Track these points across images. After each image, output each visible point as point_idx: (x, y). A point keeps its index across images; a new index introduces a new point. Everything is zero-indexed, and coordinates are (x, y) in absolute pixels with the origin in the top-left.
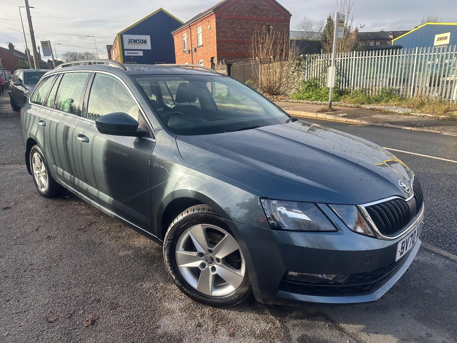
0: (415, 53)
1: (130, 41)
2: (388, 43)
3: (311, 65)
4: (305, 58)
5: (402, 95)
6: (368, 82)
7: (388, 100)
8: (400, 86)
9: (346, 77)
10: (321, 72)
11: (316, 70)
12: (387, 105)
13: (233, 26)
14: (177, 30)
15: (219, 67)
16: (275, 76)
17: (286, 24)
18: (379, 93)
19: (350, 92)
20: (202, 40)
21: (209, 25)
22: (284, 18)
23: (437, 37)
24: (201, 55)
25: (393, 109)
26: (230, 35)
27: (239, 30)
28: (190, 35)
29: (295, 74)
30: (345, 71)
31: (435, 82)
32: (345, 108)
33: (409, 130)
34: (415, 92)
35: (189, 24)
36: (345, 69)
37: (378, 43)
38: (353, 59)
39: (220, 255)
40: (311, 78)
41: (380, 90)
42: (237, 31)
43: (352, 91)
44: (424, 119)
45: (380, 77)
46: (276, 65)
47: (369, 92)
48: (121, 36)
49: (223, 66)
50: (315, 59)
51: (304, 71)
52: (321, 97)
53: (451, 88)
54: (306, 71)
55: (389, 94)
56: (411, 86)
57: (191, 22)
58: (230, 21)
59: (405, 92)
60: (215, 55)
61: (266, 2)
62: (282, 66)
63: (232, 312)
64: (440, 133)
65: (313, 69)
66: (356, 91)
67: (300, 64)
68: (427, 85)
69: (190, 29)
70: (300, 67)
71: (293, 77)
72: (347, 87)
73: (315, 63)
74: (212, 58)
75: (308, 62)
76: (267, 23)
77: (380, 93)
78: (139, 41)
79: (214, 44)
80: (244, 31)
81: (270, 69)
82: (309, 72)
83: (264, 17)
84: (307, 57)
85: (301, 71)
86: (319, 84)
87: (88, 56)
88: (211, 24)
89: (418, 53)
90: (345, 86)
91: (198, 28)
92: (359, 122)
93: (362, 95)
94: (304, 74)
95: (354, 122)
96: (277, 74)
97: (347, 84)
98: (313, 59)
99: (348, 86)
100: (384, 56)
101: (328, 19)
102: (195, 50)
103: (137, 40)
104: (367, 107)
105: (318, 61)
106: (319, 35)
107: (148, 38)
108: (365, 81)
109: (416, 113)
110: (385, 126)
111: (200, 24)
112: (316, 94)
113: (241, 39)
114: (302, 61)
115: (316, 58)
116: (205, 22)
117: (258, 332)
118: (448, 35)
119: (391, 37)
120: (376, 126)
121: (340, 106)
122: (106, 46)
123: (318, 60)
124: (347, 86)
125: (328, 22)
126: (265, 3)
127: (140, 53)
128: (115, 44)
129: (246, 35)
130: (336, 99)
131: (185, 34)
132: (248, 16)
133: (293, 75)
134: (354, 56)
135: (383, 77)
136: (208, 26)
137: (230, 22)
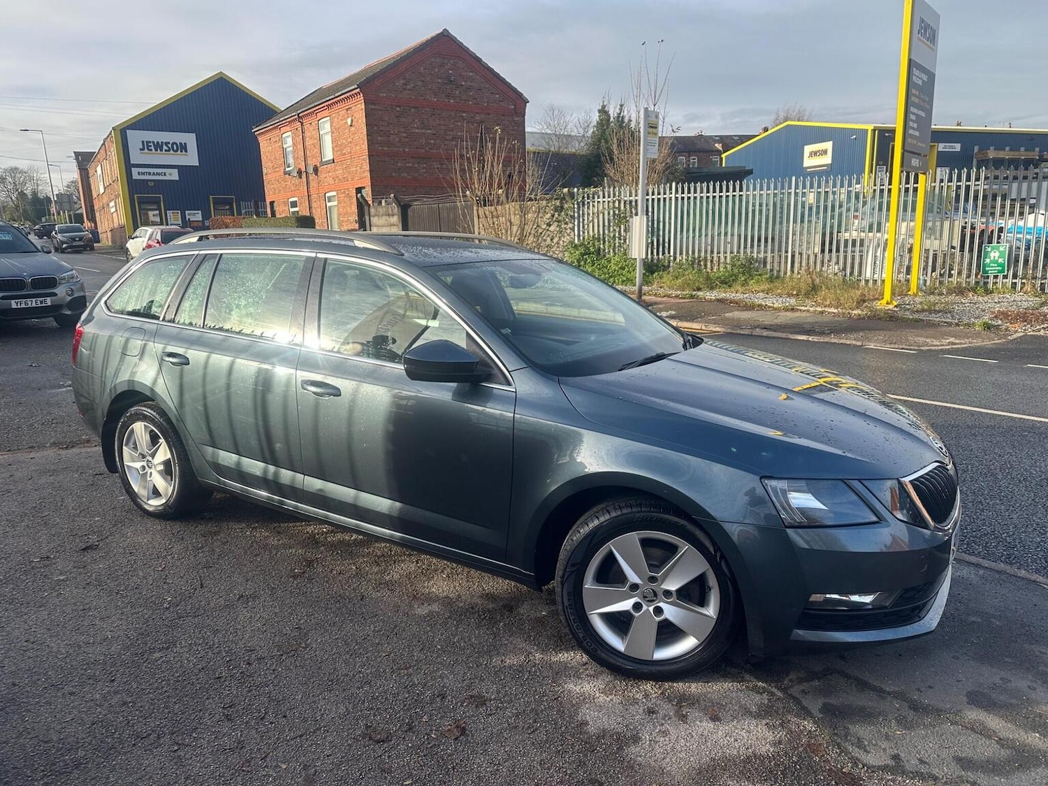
0: (790, 188)
1: (146, 146)
2: (715, 159)
3: (586, 210)
4: (572, 195)
5: (772, 270)
6: (703, 246)
7: (745, 280)
8: (766, 252)
9: (658, 235)
10: (606, 224)
11: (596, 221)
12: (746, 290)
13: (404, 120)
14: (269, 124)
15: (381, 210)
16: (509, 233)
17: (518, 119)
18: (726, 268)
19: (669, 266)
20: (333, 149)
21: (348, 117)
22: (512, 107)
23: (808, 149)
24: (331, 182)
25: (759, 299)
26: (397, 140)
27: (417, 131)
28: (301, 137)
29: (552, 228)
30: (656, 222)
31: (830, 245)
32: (665, 299)
33: (803, 340)
34: (796, 265)
35: (298, 112)
36: (656, 218)
37: (695, 159)
38: (670, 199)
39: (673, 585)
40: (586, 237)
41: (728, 261)
42: (413, 133)
43: (671, 264)
44: (826, 318)
45: (726, 234)
46: (512, 207)
47: (706, 266)
48: (122, 132)
49: (390, 209)
50: (594, 198)
51: (571, 223)
52: (611, 277)
53: (861, 256)
54: (576, 223)
55: (748, 270)
56: (787, 252)
57: (304, 109)
58: (398, 109)
59: (776, 265)
60: (367, 182)
61: (472, 72)
62: (524, 212)
63: (694, 685)
64: (862, 346)
65: (591, 219)
66: (681, 264)
67: (562, 208)
68: (817, 249)
69: (302, 123)
70: (563, 213)
71: (549, 236)
72: (661, 256)
73: (593, 206)
74: (359, 190)
75: (578, 204)
76: (477, 115)
77: (729, 267)
78: (168, 147)
79: (364, 160)
80: (429, 132)
81: (498, 217)
82: (581, 224)
83: (471, 103)
84: (576, 194)
85: (566, 223)
86: (604, 250)
87: (15, 176)
88: (353, 116)
89: (797, 187)
90: (658, 254)
91: (320, 122)
92: (703, 328)
93: (694, 272)
94: (573, 229)
95: (694, 327)
96: (515, 228)
97: (661, 249)
98: (588, 198)
99: (664, 253)
100: (728, 193)
101: (599, 111)
102: (316, 170)
103: (162, 143)
104: (711, 295)
105: (598, 202)
106: (582, 144)
107: (190, 139)
108: (697, 242)
109: (806, 306)
110: (756, 334)
111: (326, 113)
112: (599, 269)
113: (422, 148)
114: (567, 202)
115: (596, 197)
116: (340, 110)
117: (754, 709)
118: (828, 145)
119: (719, 146)
120: (737, 334)
121: (655, 295)
122: (73, 155)
123: (599, 200)
124: (661, 253)
125: (599, 116)
126: (471, 74)
127: (171, 174)
128: (102, 151)
129: (432, 141)
130: (646, 281)
131: (289, 133)
132: (435, 100)
133: (548, 230)
134: (672, 193)
135: (732, 235)
136: (346, 119)
137: (397, 111)
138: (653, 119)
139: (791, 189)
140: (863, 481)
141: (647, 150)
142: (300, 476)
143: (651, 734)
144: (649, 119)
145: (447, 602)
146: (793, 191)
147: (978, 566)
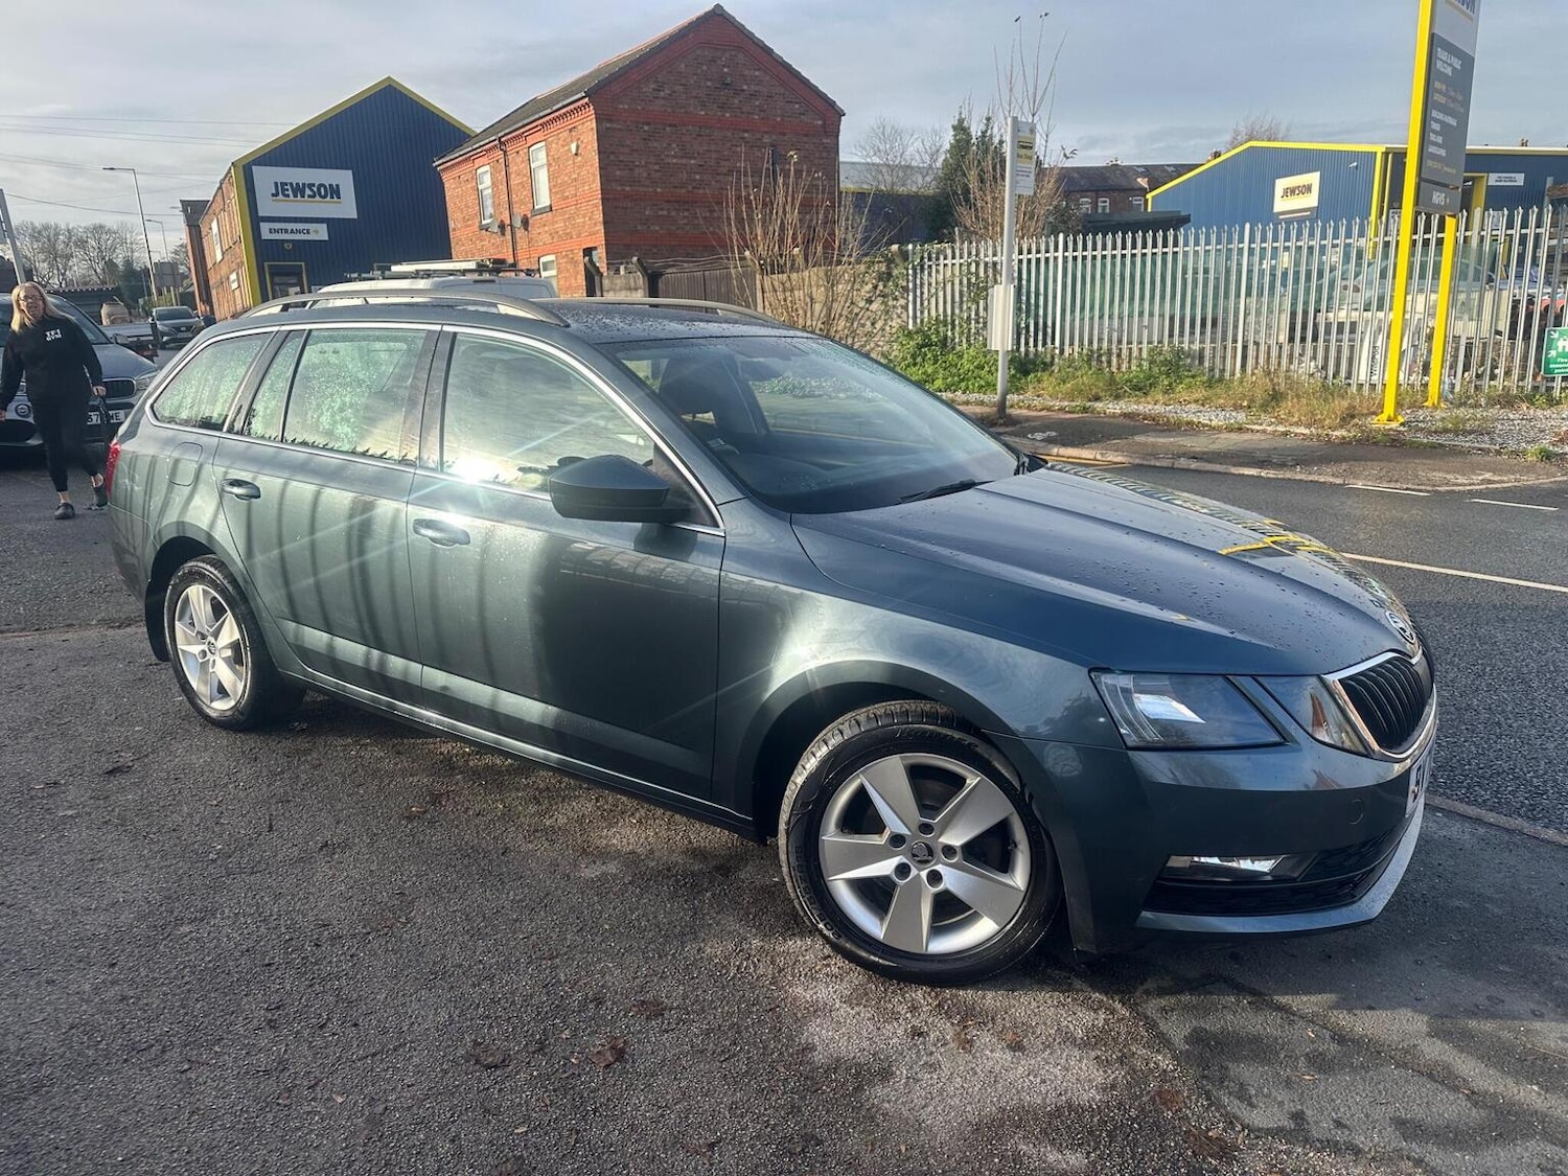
0: (1241, 241)
1: (281, 189)
2: (1137, 201)
3: (926, 277)
4: (905, 256)
5: (1212, 370)
6: (1106, 331)
7: (1170, 385)
8: (1202, 341)
9: (1037, 315)
10: (957, 299)
11: (941, 294)
12: (1170, 400)
13: (655, 144)
14: (457, 155)
15: (619, 282)
16: (809, 314)
17: (828, 141)
18: (1140, 365)
19: (1052, 363)
20: (550, 190)
21: (572, 141)
22: (820, 122)
23: (1281, 184)
24: (547, 238)
25: (1190, 413)
26: (645, 175)
27: (675, 161)
28: (504, 173)
29: (874, 307)
30: (1033, 295)
31: (1302, 330)
32: (1043, 413)
33: (1253, 476)
34: (1250, 362)
35: (500, 135)
36: (1033, 289)
37: (1105, 202)
38: (1056, 258)
40: (926, 320)
41: (1145, 355)
42: (669, 164)
43: (1056, 360)
44: (1289, 442)
45: (1141, 314)
46: (814, 275)
47: (1109, 362)
48: (245, 170)
49: (632, 280)
50: (938, 259)
51: (903, 297)
52: (963, 380)
53: (1352, 348)
54: (911, 298)
55: (1174, 368)
56: (1235, 341)
57: (507, 131)
58: (646, 128)
59: (1218, 360)
60: (599, 240)
61: (759, 70)
62: (831, 282)
63: (990, 995)
64: (1344, 484)
65: (933, 291)
66: (1071, 361)
67: (889, 275)
68: (1283, 337)
69: (505, 152)
70: (891, 283)
71: (869, 318)
72: (1040, 348)
73: (937, 271)
74: (588, 252)
75: (914, 269)
76: (766, 136)
77: (1145, 365)
78: (312, 190)
79: (596, 206)
80: (693, 162)
81: (792, 290)
82: (918, 300)
83: (756, 117)
84: (910, 253)
85: (896, 299)
86: (953, 340)
87: (100, 238)
88: (579, 139)
89: (1252, 241)
90: (1036, 345)
91: (531, 149)
92: (1099, 457)
93: (1090, 372)
94: (906, 308)
95: (1083, 456)
96: (818, 307)
97: (1040, 337)
98: (930, 260)
99: (1044, 344)
100: (1146, 250)
101: (954, 128)
102: (525, 222)
103: (304, 184)
104: (1113, 408)
105: (945, 265)
106: (928, 179)
107: (344, 179)
108: (1096, 326)
109: (1261, 424)
110: (1180, 467)
111: (539, 136)
112: (945, 369)
113: (682, 187)
114: (897, 265)
115: (942, 257)
116: (560, 130)
117: (1080, 1034)
118: (1313, 178)
119: (1143, 182)
120: (1150, 466)
121: (1029, 407)
122: (180, 205)
123: (946, 262)
124: (1040, 343)
125: (955, 136)
126: (757, 73)
127: (316, 232)
128: (219, 198)
129: (698, 177)
130: (1014, 385)
131: (487, 168)
132: (703, 113)
133: (868, 309)
134: (1059, 252)
135: (1151, 315)
136: (568, 144)
137: (645, 131)
138: (1025, 135)
139: (1243, 242)
140: (1259, 679)
141: (1017, 183)
142: (415, 667)
143: (911, 1068)
144: (1021, 134)
145: (631, 860)
146: (1246, 245)
147: (1478, 821)
